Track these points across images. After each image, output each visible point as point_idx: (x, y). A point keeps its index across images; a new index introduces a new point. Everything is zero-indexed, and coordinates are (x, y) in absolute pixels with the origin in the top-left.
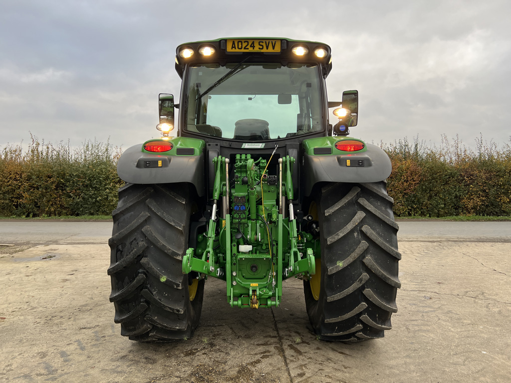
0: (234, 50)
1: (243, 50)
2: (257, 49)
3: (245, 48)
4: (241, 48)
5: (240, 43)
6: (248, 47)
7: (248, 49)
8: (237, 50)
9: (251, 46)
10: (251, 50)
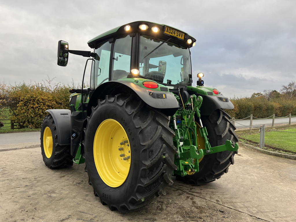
0: (167, 33)
1: (170, 34)
2: (175, 35)
3: (171, 33)
4: (170, 33)
5: (170, 30)
6: (173, 33)
7: (172, 34)
8: (168, 33)
9: (174, 33)
10: (173, 35)
